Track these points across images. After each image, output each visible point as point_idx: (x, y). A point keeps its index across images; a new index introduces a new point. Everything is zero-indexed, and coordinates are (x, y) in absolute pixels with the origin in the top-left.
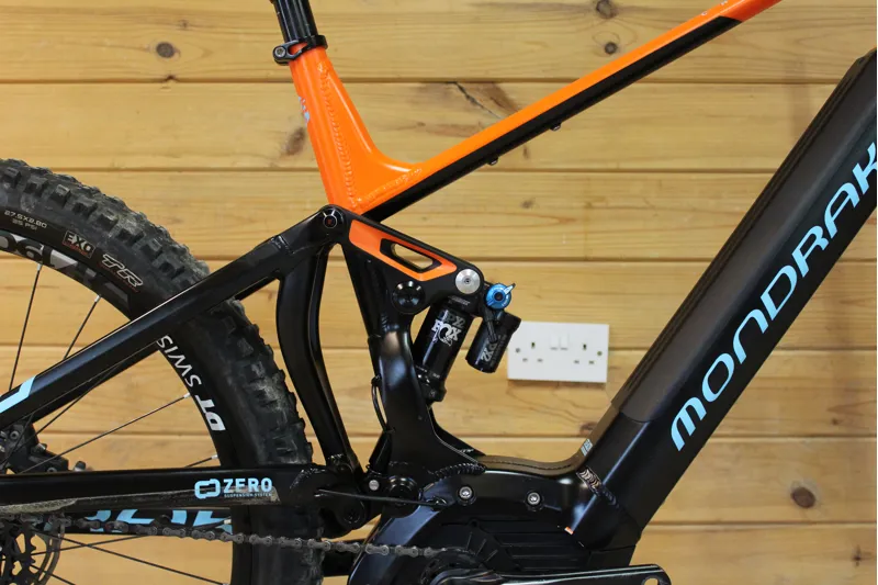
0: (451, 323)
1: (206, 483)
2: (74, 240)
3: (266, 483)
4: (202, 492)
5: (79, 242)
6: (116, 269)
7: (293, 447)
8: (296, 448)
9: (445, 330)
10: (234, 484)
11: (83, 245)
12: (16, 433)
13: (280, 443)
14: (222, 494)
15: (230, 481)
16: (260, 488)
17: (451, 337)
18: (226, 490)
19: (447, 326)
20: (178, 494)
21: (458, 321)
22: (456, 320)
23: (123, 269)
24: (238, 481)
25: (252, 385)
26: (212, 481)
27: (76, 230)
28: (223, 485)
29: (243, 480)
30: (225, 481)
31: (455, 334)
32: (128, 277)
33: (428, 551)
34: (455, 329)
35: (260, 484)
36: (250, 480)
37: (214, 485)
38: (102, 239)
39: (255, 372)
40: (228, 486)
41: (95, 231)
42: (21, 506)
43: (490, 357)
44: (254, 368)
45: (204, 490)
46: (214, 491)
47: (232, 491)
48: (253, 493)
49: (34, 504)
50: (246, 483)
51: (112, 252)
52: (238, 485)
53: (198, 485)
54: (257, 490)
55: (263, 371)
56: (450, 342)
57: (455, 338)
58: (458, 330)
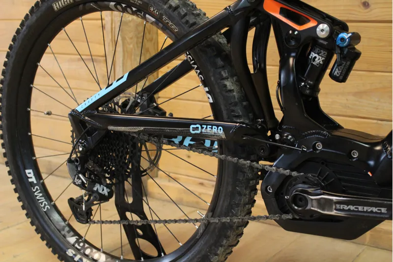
0: (318, 54)
1: (195, 126)
2: (152, 10)
3: (220, 129)
4: (193, 130)
5: (154, 10)
6: (168, 23)
7: (239, 113)
8: (241, 114)
9: (315, 57)
10: (206, 128)
11: (155, 11)
12: (144, 97)
13: (233, 111)
14: (201, 132)
15: (205, 126)
16: (218, 131)
17: (318, 61)
18: (203, 131)
19: (316, 55)
20: (183, 130)
21: (322, 53)
22: (321, 53)
23: (170, 23)
24: (208, 126)
25: (222, 81)
26: (198, 126)
27: (153, 5)
28: (202, 128)
29: (211, 126)
30: (203, 126)
31: (321, 60)
32: (173, 27)
33: (295, 174)
34: (320, 57)
35: (218, 129)
36: (214, 127)
37: (198, 128)
38: (162, 9)
39: (222, 75)
40: (204, 129)
41: (159, 5)
42: (123, 128)
43: (339, 74)
44: (223, 73)
45: (194, 129)
46: (198, 130)
47: (206, 131)
48: (215, 133)
49: (128, 128)
50: (212, 128)
51: (166, 15)
52: (208, 129)
53: (192, 126)
54: (216, 132)
55: (227, 75)
56: (318, 64)
57: (321, 63)
58: (323, 59)
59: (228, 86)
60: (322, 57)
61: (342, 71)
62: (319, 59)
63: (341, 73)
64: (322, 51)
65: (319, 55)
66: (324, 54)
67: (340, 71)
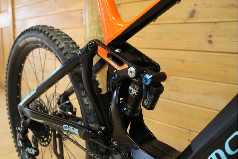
1: (66, 126)
3: (77, 131)
10: (71, 128)
13: (88, 118)
17: (134, 93)
22: (135, 87)
25: (83, 98)
29: (73, 128)
30: (69, 126)
31: (135, 92)
34: (135, 90)
43: (147, 104)
46: (67, 129)
47: (71, 130)
53: (64, 126)
55: (85, 94)
56: (133, 95)
57: (136, 94)
58: (137, 91)
59: (85, 102)
60: (136, 90)
61: (149, 102)
62: (134, 91)
63: (148, 103)
64: (136, 86)
65: (134, 89)
66: (137, 88)
67: (148, 102)
